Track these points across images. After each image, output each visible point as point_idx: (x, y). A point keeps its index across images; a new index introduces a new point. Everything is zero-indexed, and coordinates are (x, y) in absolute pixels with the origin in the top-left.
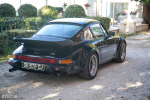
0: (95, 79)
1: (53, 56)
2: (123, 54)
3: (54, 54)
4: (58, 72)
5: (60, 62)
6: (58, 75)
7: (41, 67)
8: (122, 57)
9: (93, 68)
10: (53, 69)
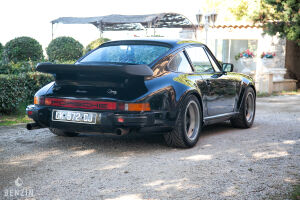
0: (195, 148)
1: (113, 96)
2: (250, 113)
3: (115, 92)
4: (122, 125)
5: (127, 108)
6: (124, 132)
7: (89, 118)
8: (248, 118)
9: (192, 126)
10: (114, 120)
